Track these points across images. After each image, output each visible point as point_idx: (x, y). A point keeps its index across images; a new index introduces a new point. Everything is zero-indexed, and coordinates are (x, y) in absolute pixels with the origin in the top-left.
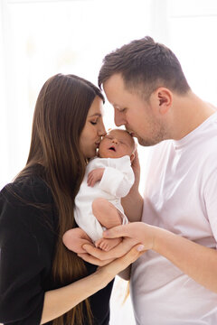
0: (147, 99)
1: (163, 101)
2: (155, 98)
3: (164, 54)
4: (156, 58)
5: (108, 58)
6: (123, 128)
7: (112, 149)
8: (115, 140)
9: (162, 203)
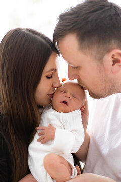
0: (101, 60)
1: (115, 61)
2: (108, 59)
3: (118, 15)
4: (112, 19)
5: (63, 17)
6: (75, 81)
7: (65, 102)
8: (68, 95)
9: (108, 149)
